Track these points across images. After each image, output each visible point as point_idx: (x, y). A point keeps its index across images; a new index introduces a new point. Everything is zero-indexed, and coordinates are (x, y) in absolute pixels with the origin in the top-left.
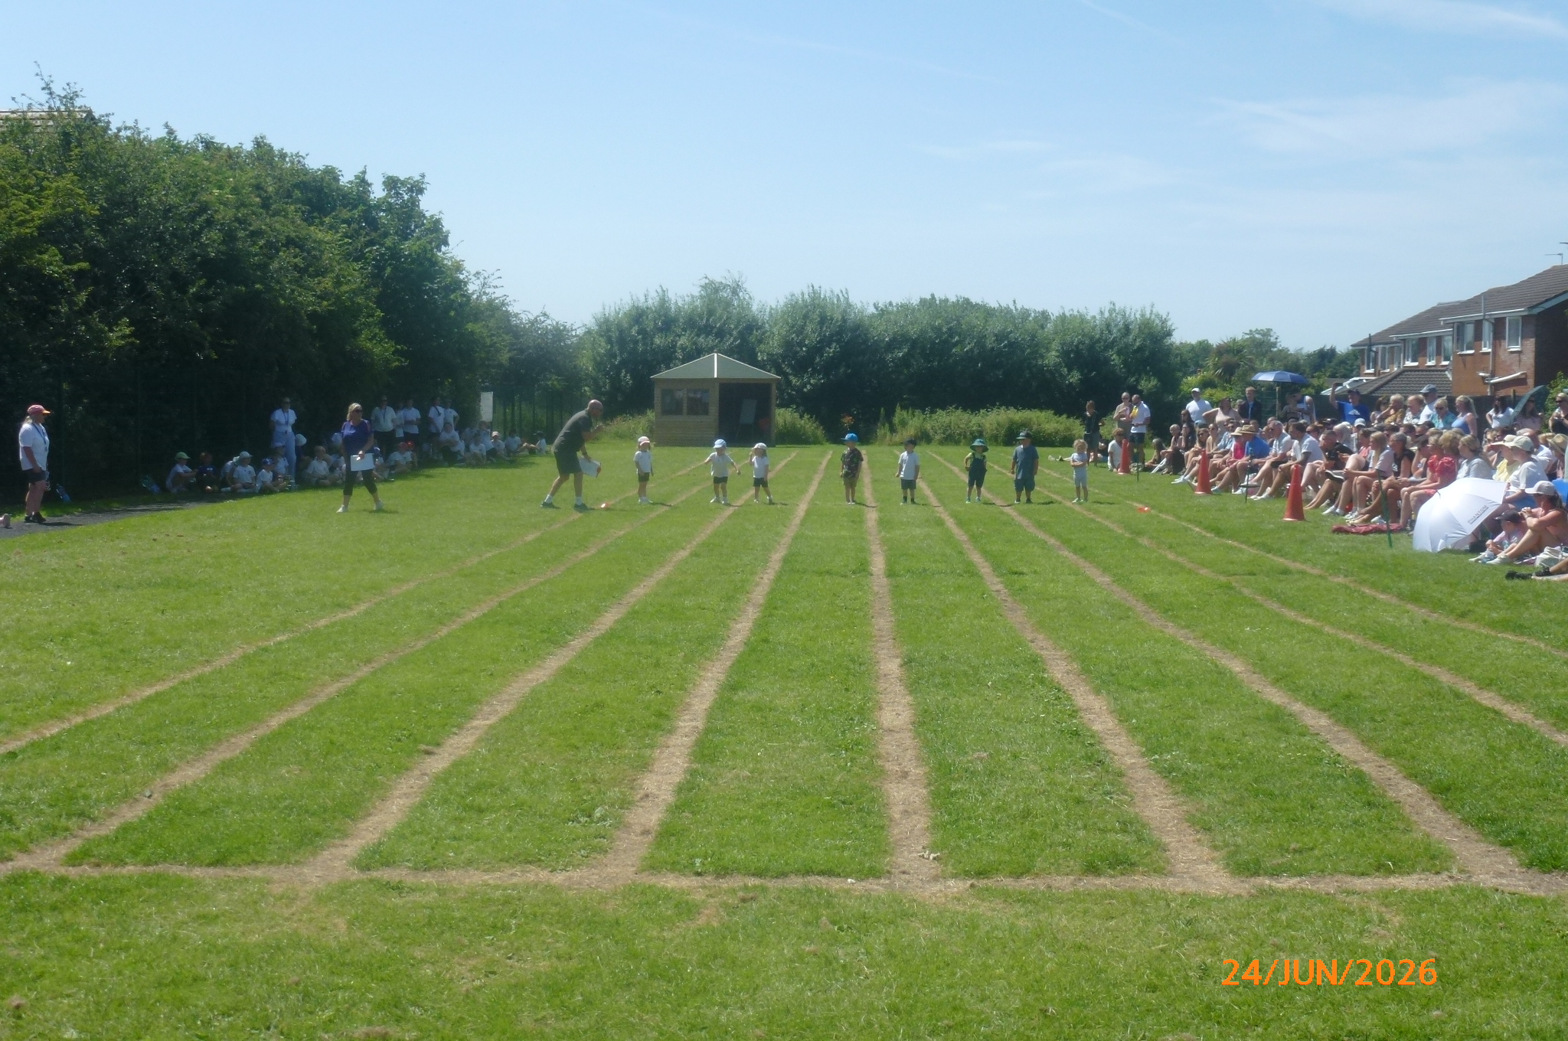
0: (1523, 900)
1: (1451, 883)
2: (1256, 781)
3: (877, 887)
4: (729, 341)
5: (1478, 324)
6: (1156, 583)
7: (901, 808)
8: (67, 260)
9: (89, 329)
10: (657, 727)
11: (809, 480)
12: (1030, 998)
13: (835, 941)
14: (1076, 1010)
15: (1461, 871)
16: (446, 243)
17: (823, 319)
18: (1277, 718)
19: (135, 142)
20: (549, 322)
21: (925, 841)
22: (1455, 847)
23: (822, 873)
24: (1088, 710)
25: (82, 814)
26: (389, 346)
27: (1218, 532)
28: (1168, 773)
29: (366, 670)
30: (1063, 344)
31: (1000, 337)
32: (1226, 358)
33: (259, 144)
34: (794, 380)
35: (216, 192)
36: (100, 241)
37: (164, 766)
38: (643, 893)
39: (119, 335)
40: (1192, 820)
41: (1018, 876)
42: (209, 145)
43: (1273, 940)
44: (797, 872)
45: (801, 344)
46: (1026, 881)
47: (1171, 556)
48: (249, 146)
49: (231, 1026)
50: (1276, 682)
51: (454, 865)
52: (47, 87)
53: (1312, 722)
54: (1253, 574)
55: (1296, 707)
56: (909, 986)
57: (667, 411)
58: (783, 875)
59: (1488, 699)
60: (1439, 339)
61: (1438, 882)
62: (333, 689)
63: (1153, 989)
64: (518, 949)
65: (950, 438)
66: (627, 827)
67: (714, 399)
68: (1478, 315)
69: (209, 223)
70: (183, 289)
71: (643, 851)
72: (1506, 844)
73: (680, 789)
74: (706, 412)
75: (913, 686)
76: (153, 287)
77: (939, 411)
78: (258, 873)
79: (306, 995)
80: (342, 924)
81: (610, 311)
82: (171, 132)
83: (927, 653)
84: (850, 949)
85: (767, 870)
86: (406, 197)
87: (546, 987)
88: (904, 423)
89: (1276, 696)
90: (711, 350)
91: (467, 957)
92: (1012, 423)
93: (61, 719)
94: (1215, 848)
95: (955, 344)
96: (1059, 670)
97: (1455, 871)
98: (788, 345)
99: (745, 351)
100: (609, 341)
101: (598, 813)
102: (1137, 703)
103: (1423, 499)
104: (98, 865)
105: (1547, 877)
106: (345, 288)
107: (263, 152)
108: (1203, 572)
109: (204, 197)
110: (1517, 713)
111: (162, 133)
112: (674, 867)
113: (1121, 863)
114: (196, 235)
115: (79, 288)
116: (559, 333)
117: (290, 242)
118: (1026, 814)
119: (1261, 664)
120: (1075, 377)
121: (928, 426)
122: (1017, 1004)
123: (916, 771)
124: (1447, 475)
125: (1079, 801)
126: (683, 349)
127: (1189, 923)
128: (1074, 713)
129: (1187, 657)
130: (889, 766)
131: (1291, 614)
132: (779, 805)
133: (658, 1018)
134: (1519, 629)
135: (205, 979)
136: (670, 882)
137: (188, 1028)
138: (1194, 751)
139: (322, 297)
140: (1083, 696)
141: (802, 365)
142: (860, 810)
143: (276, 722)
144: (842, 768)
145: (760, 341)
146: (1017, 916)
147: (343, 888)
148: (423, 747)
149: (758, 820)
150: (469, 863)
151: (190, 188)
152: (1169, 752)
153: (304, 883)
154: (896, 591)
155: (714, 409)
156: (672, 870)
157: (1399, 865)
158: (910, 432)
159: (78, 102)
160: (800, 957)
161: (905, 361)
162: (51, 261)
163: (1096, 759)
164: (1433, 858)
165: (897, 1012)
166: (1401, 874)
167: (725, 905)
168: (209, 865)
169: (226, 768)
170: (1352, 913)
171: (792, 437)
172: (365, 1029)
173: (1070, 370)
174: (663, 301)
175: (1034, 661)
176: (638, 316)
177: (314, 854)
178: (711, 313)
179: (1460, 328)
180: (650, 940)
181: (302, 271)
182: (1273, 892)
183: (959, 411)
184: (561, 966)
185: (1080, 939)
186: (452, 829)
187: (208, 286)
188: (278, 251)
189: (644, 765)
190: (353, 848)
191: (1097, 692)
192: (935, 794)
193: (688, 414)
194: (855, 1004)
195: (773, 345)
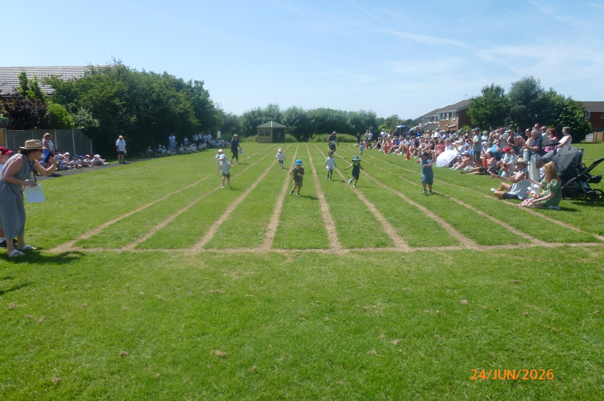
0: (479, 252)
1: (461, 248)
2: (412, 223)
3: (327, 251)
4: (275, 118)
5: (446, 114)
6: (379, 175)
7: (330, 231)
8: (121, 101)
9: (127, 117)
10: (270, 212)
11: (295, 151)
12: (369, 279)
13: (321, 265)
14: (381, 282)
15: (463, 245)
16: (209, 96)
17: (296, 113)
18: (414, 208)
19: (136, 73)
20: (232, 114)
21: (337, 240)
22: (460, 239)
23: (314, 248)
24: (370, 207)
25: (137, 236)
26: (197, 120)
27: (391, 163)
28: (390, 222)
29: (199, 199)
30: (351, 119)
31: (336, 117)
32: (388, 122)
33: (165, 73)
34: (290, 128)
35: (155, 84)
36: (128, 96)
37: (155, 224)
38: (273, 254)
39: (133, 119)
40: (398, 234)
41: (360, 248)
42: (152, 73)
43: (423, 263)
44: (309, 248)
45: (291, 119)
46: (362, 249)
47: (381, 169)
48: (162, 73)
49: (180, 290)
50: (411, 199)
51: (227, 248)
52: (114, 60)
53: (421, 209)
54: (400, 173)
55: (417, 205)
56: (340, 277)
57: (260, 135)
58: (305, 249)
59: (461, 203)
60: (437, 117)
61: (458, 248)
62: (192, 204)
63: (397, 276)
64: (246, 269)
66: (266, 237)
67: (271, 132)
68: (446, 112)
69: (154, 92)
70: (148, 108)
71: (271, 243)
72: (472, 238)
73: (278, 228)
74: (269, 135)
75: (328, 201)
76: (141, 107)
77: (323, 134)
78: (181, 250)
79: (197, 282)
80: (202, 263)
81: (247, 112)
82: (144, 70)
83: (330, 193)
84: (325, 267)
85: (301, 247)
86: (200, 85)
87: (254, 279)
88: (315, 137)
89: (412, 203)
90: (270, 121)
91: (234, 271)
92: (340, 137)
93: (129, 212)
94: (405, 240)
95: (327, 119)
96: (361, 197)
97: (461, 245)
98: (288, 119)
99: (278, 121)
100: (247, 118)
101: (259, 234)
102: (381, 205)
103: (438, 155)
104: (142, 249)
105: (482, 246)
106: (186, 107)
107: (166, 74)
108: (389, 172)
109: (152, 85)
110: (468, 206)
111: (142, 71)
112: (279, 247)
113: (384, 244)
114: (151, 95)
115: (124, 108)
116: (235, 117)
117: (173, 96)
118: (360, 232)
119: (407, 195)
120: (354, 126)
121: (320, 138)
122: (366, 281)
123: (332, 222)
124: (443, 150)
125: (371, 229)
126: (264, 120)
127: (403, 259)
128: (366, 208)
129: (390, 193)
130: (326, 221)
131: (412, 183)
132: (301, 231)
133: (282, 286)
134: (464, 185)
135: (172, 278)
136: (279, 251)
137: (170, 291)
138: (396, 217)
139: (181, 109)
140: (368, 203)
141: (291, 124)
142: (321, 232)
143: (180, 212)
144: (315, 222)
145: (282, 118)
146: (362, 258)
147: (202, 254)
148: (216, 218)
149: (297, 235)
150: (231, 247)
151: (149, 83)
152: (390, 217)
153: (192, 253)
154: (320, 178)
155: (271, 135)
156: (279, 248)
157: (449, 244)
158: (316, 139)
159: (122, 63)
160: (313, 270)
161: (315, 122)
162: (117, 102)
163: (374, 219)
164: (456, 242)
165: (339, 283)
166: (449, 246)
167: (293, 257)
168: (169, 249)
169: (170, 224)
170: (440, 256)
171: (290, 141)
172: (212, 291)
173: (353, 125)
174: (259, 110)
175: (355, 195)
176: (253, 113)
177: (194, 245)
178: (270, 112)
179: (441, 114)
180: (277, 266)
181: (176, 103)
182: (420, 251)
184: (257, 273)
185: (378, 264)
186: (226, 239)
187: (154, 106)
188: (170, 99)
189: (268, 222)
190: (202, 244)
191: (371, 202)
192: (338, 228)
193: (266, 135)
194: (328, 282)
195: (285, 119)
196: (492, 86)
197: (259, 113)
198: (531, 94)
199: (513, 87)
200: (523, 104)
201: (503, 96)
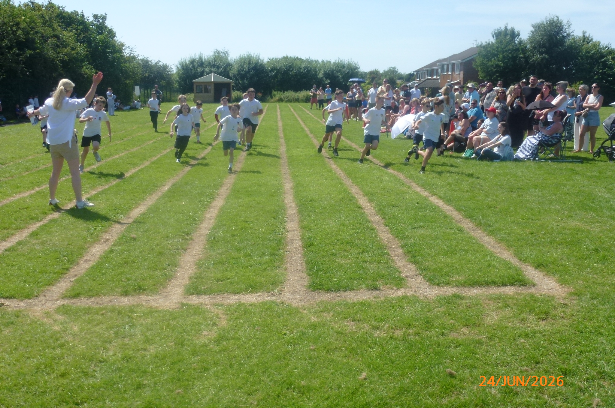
4: (219, 69)
16: (115, 36)
17: (250, 63)
20: (160, 63)
22: (291, 276)
30: (324, 71)
31: (305, 68)
32: (372, 76)
33: (51, 4)
34: (241, 82)
35: (24, 18)
45: (243, 71)
48: (46, 4)
50: (295, 193)
53: (289, 212)
55: (291, 205)
57: (197, 92)
59: (363, 201)
60: (437, 70)
61: (264, 298)
65: (289, 100)
67: (211, 88)
68: (448, 63)
69: (19, 28)
74: (210, 92)
77: (286, 92)
81: (184, 60)
86: (101, 21)
88: (275, 95)
90: (212, 73)
95: (292, 71)
97: (275, 291)
98: (239, 71)
99: (225, 73)
100: (183, 70)
105: (311, 294)
106: (75, 52)
107: (51, 6)
109: (18, 19)
114: (14, 32)
116: (165, 67)
117: (53, 36)
119: (298, 186)
121: (282, 97)
126: (206, 72)
130: (105, 236)
139: (65, 55)
140: (218, 201)
141: (243, 78)
145: (231, 70)
151: (13, 16)
155: (212, 91)
158: (277, 98)
161: (275, 76)
173: (326, 79)
174: (201, 58)
176: (193, 62)
178: (215, 61)
179: (442, 66)
181: (59, 46)
183: (292, 92)
191: (226, 199)
192: (108, 252)
193: (205, 92)
195: (234, 71)
196: (506, 28)
197: (201, 63)
198: (556, 39)
199: (533, 30)
200: (546, 53)
201: (520, 42)
